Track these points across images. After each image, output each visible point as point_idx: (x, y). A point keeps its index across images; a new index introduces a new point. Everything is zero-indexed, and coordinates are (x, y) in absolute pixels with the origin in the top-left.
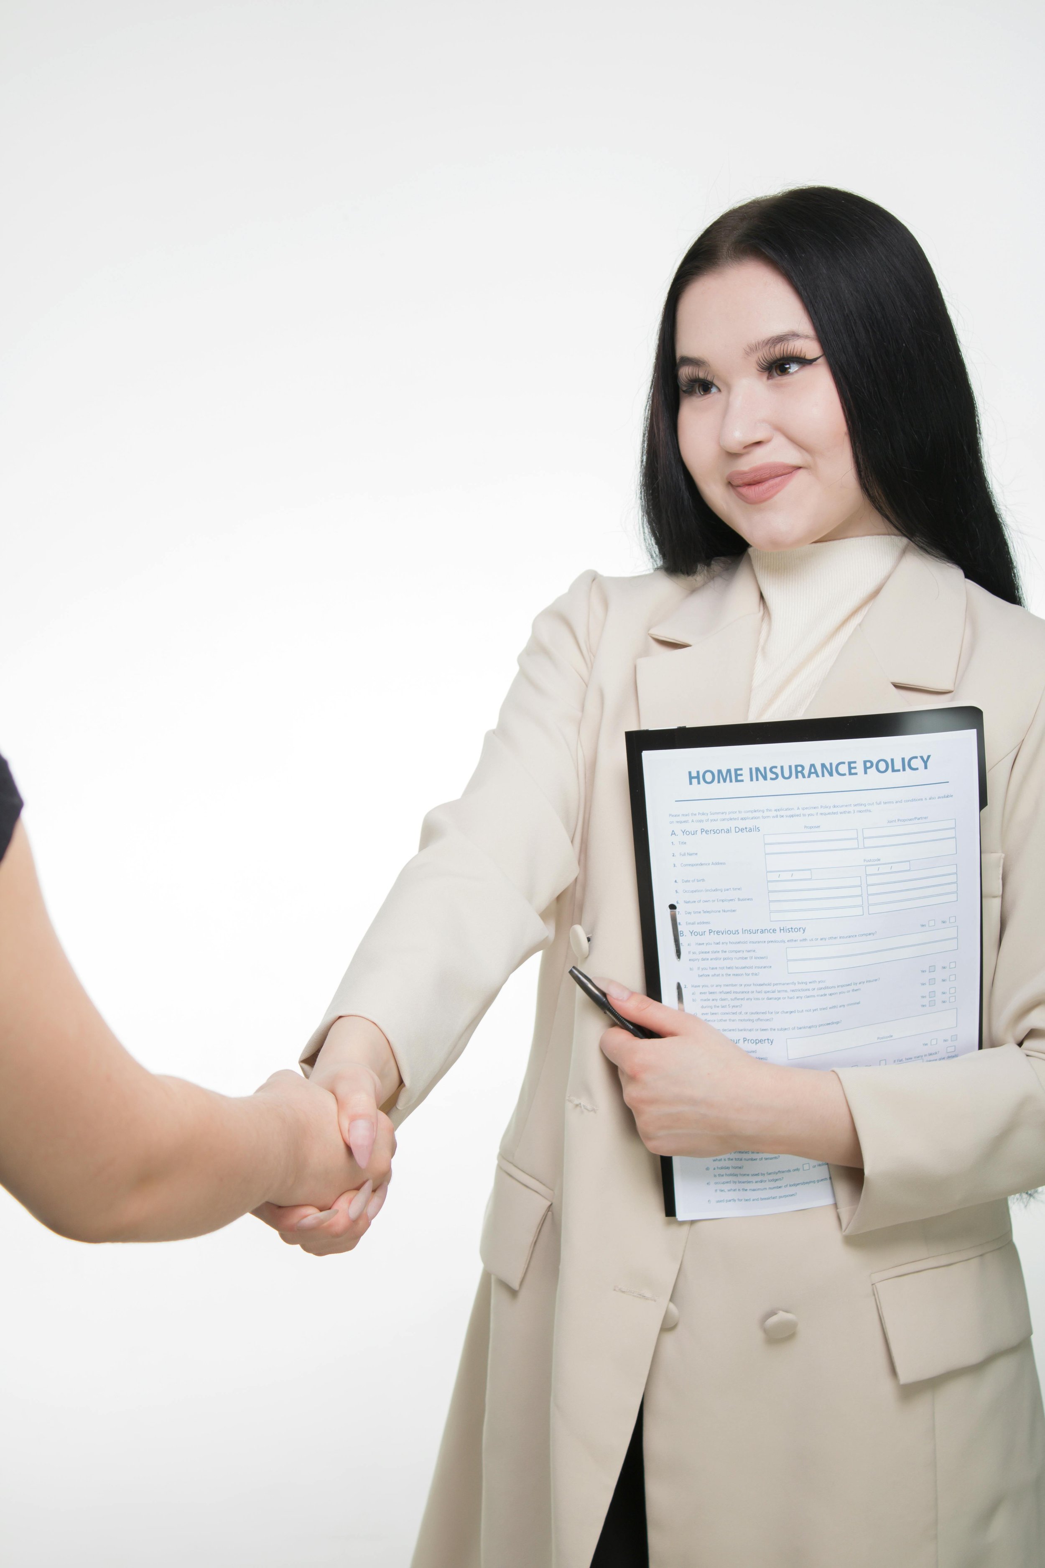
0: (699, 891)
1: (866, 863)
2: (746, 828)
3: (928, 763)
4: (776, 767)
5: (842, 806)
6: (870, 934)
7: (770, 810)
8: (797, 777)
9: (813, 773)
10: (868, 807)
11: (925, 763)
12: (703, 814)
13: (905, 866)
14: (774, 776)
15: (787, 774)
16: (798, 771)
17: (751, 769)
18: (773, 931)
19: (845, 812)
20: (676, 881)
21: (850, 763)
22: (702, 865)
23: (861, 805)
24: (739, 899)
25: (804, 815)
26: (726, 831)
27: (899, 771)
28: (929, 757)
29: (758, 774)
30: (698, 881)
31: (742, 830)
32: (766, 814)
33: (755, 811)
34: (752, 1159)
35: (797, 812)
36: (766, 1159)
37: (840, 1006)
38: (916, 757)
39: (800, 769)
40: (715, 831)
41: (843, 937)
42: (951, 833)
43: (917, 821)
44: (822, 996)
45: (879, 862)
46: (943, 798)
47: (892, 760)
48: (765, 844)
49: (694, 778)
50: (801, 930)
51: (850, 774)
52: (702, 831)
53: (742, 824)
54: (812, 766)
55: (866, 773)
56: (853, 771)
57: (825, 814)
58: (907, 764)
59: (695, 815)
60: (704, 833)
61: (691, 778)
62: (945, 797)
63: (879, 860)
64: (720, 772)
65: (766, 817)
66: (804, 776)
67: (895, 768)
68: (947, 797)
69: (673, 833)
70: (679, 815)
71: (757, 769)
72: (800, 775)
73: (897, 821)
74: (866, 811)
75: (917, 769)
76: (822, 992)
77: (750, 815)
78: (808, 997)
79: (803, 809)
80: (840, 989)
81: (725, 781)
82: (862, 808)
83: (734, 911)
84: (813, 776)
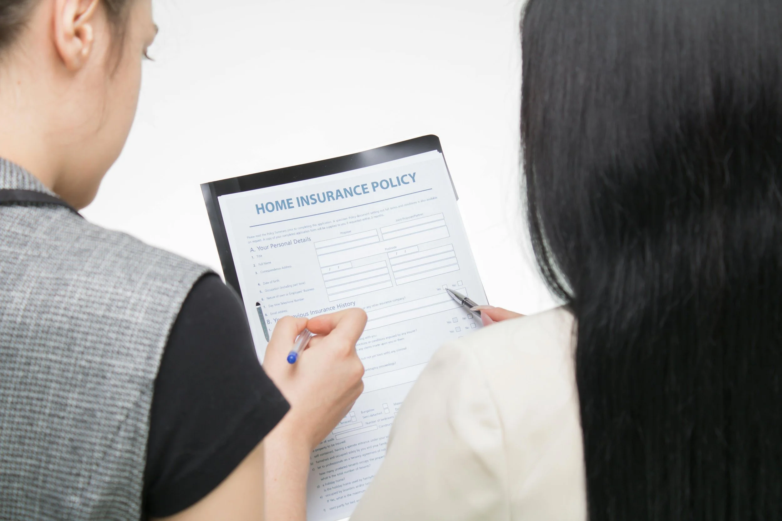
0: (276, 289)
1: (387, 251)
2: (301, 240)
3: (415, 178)
4: (314, 195)
5: (363, 215)
6: (401, 299)
7: (315, 225)
8: (329, 200)
9: (339, 196)
10: (380, 213)
11: (413, 178)
12: (270, 234)
13: (415, 249)
14: (314, 201)
15: (322, 199)
16: (329, 196)
17: (297, 198)
18: (333, 308)
19: (366, 219)
20: (259, 285)
21: (363, 186)
22: (275, 270)
23: (376, 212)
24: (304, 291)
25: (339, 225)
26: (288, 243)
27: (396, 186)
28: (414, 174)
29: (303, 201)
30: (275, 282)
31: (299, 241)
32: (313, 228)
33: (305, 227)
34: (350, 471)
35: (334, 224)
36: (361, 468)
37: (392, 352)
38: (406, 175)
39: (330, 194)
40: (280, 244)
41: (382, 304)
42: (442, 223)
43: (416, 217)
44: (376, 346)
45: (396, 249)
46: (430, 199)
47: (390, 179)
48: (316, 249)
49: (260, 209)
50: (352, 303)
51: (365, 193)
52: (272, 245)
53: (298, 237)
54: (338, 191)
55: (374, 190)
56: (366, 191)
57: (353, 222)
58: (401, 181)
59: (265, 235)
60: (273, 247)
61: (258, 209)
62: (432, 199)
63: (395, 247)
64: (277, 202)
65: (313, 230)
66: (334, 199)
67: (394, 185)
68: (433, 198)
69: (252, 250)
70: (254, 237)
71: (302, 198)
72: (331, 198)
73: (402, 219)
74: (380, 216)
75: (408, 183)
76: (376, 343)
77: (303, 230)
78: (367, 348)
79: (337, 221)
80: (388, 340)
81: (281, 209)
82: (377, 214)
83: (302, 299)
84: (340, 198)
